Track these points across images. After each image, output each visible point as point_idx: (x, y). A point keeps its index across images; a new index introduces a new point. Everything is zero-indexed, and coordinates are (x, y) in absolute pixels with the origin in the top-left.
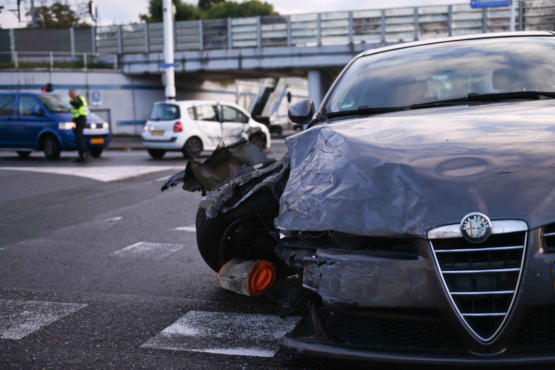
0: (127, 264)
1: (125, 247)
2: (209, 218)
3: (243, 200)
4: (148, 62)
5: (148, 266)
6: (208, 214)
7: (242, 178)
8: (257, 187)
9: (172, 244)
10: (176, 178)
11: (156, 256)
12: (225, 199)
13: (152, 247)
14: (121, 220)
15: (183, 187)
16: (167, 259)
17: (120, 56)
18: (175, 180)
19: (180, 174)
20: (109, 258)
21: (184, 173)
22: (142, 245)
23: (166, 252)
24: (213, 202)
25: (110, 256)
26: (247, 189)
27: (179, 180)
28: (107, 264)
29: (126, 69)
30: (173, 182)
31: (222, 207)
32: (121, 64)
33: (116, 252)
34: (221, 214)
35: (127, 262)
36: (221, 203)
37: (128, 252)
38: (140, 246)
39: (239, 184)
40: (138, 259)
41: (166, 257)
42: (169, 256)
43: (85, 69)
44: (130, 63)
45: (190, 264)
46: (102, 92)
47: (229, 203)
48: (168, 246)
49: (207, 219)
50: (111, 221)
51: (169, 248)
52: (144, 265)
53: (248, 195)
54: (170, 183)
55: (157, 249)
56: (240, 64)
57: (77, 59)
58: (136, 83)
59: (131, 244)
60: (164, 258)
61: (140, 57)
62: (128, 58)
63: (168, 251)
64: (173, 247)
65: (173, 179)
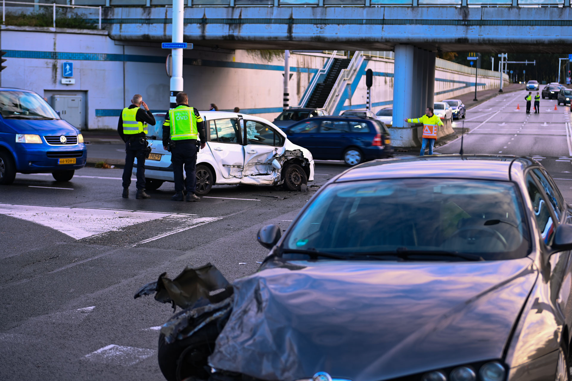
0: (97, 371)
1: (96, 350)
2: (167, 343)
3: (196, 330)
4: (149, 21)
5: (116, 374)
6: (167, 340)
7: (197, 311)
8: (208, 320)
9: (144, 349)
10: (148, 288)
11: (125, 364)
12: (181, 328)
13: (122, 351)
14: (93, 311)
15: (155, 297)
16: (135, 367)
17: (106, 10)
18: (147, 290)
19: (153, 285)
20: (80, 362)
21: (156, 284)
22: (113, 348)
23: (135, 358)
24: (172, 329)
25: (80, 360)
26: (201, 320)
27: (152, 290)
28: (77, 370)
29: (115, 30)
30: (146, 291)
31: (178, 335)
32: (108, 22)
33: (87, 356)
34: (177, 340)
35: (97, 369)
36: (177, 332)
37: (98, 356)
38: (111, 349)
39: (193, 316)
40: (107, 366)
41: (135, 365)
42: (137, 364)
43: (53, 29)
44: (122, 22)
45: (156, 375)
46: (76, 63)
47: (185, 331)
48: (139, 352)
49: (166, 343)
50: (83, 312)
51: (139, 354)
52: (112, 372)
53: (201, 326)
54: (143, 293)
55: (128, 354)
56: (290, 30)
57: (42, 11)
58: (129, 51)
59: (102, 347)
60: (132, 366)
61: (138, 13)
62: (119, 13)
63: (138, 358)
64: (143, 353)
65: (146, 289)
